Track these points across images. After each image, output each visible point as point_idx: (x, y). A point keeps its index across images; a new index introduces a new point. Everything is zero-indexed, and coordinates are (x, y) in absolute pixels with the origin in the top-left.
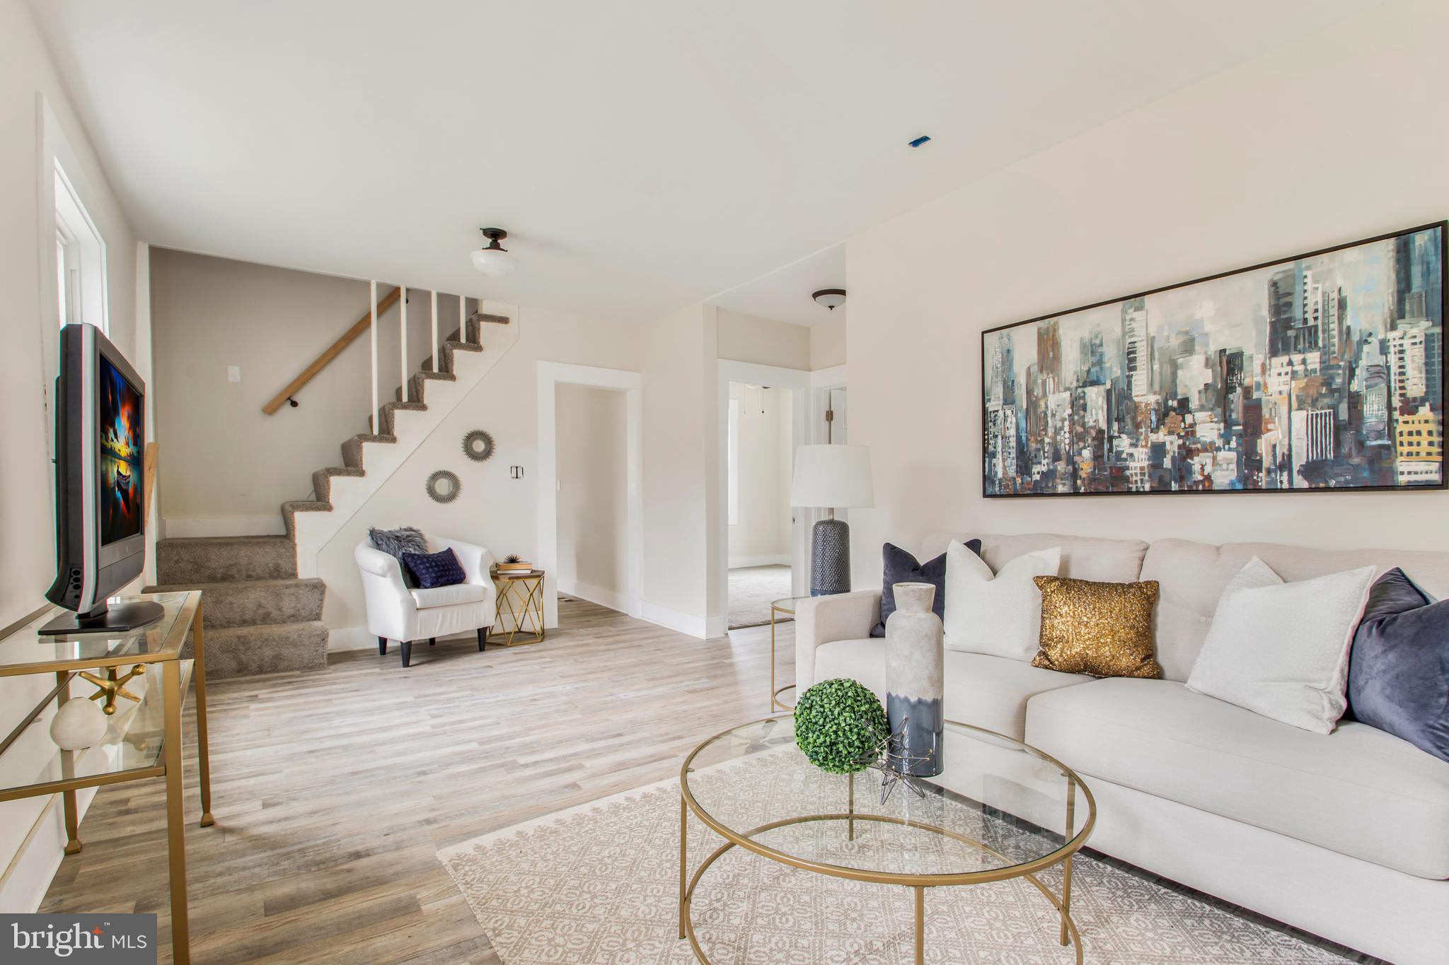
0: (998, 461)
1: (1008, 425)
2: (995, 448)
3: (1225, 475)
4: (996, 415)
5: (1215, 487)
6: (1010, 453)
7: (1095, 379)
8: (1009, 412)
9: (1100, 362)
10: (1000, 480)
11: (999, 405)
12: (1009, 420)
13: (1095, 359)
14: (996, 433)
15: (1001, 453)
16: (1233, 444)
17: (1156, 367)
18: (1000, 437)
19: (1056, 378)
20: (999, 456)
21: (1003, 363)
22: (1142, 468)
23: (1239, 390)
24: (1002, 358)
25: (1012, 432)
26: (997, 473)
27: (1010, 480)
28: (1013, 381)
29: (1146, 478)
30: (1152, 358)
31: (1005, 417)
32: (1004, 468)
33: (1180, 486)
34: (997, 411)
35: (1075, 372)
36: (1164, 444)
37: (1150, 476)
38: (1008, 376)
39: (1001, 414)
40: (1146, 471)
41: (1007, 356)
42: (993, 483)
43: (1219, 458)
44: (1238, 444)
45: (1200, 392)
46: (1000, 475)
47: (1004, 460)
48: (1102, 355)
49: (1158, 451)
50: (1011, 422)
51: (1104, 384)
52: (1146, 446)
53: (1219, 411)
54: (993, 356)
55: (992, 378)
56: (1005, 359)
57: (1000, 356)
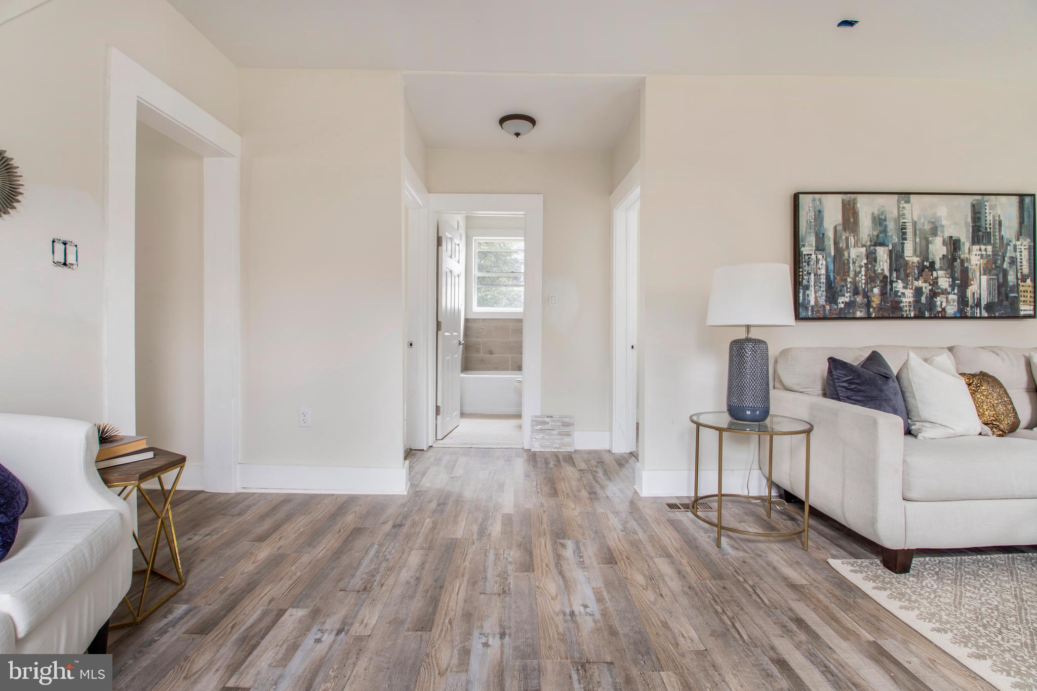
0: (811, 294)
1: (820, 266)
2: (808, 282)
3: (951, 310)
4: (809, 258)
5: (947, 316)
6: (820, 287)
7: (882, 242)
8: (820, 257)
9: (885, 231)
10: (812, 307)
11: (812, 250)
12: (820, 262)
13: (882, 229)
14: (810, 271)
15: (813, 286)
16: (956, 291)
17: (918, 240)
18: (812, 275)
19: (856, 237)
20: (812, 288)
21: (815, 219)
22: (910, 302)
23: (958, 260)
24: (815, 215)
25: (823, 271)
26: (810, 301)
27: (820, 307)
28: (823, 234)
29: (912, 308)
30: (915, 235)
31: (817, 261)
32: (816, 298)
33: (930, 314)
34: (811, 255)
35: (869, 235)
36: (922, 288)
37: (914, 308)
38: (819, 230)
39: (813, 257)
40: (912, 304)
41: (819, 215)
42: (806, 309)
43: (949, 298)
44: (958, 291)
45: (940, 259)
46: (812, 303)
47: (815, 292)
48: (886, 226)
49: (918, 292)
50: (822, 264)
51: (888, 246)
52: (912, 289)
53: (949, 271)
54: (807, 213)
55: (806, 229)
56: (817, 217)
57: (813, 214)
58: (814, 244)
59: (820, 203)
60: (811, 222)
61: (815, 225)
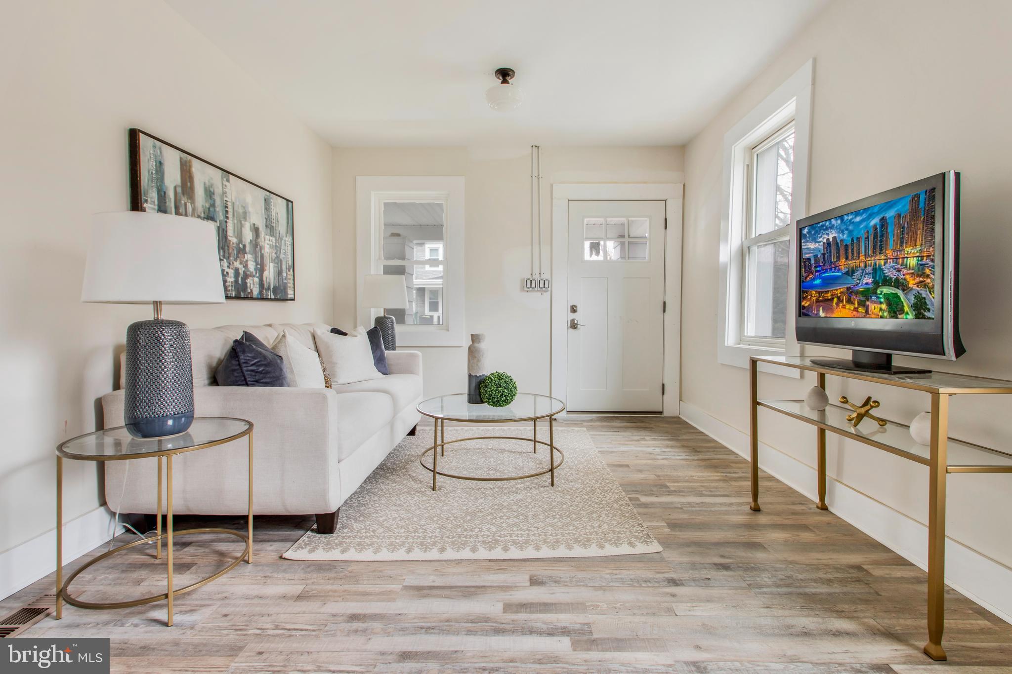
3: (256, 292)
5: (254, 297)
7: (212, 216)
9: (213, 205)
13: (212, 202)
16: (258, 275)
17: (235, 221)
19: (193, 205)
22: (232, 282)
23: (259, 247)
24: (156, 166)
28: (165, 192)
29: (233, 289)
30: (234, 216)
33: (244, 295)
35: (203, 206)
36: (239, 268)
37: (235, 288)
38: (161, 186)
40: (233, 284)
41: (160, 167)
43: (254, 281)
44: (259, 275)
45: (249, 243)
48: (214, 201)
49: (237, 271)
51: (216, 222)
52: (232, 269)
53: (254, 255)
54: (148, 160)
55: (148, 181)
56: (158, 169)
57: (155, 164)
58: (156, 203)
59: (161, 153)
60: (152, 173)
61: (157, 179)
